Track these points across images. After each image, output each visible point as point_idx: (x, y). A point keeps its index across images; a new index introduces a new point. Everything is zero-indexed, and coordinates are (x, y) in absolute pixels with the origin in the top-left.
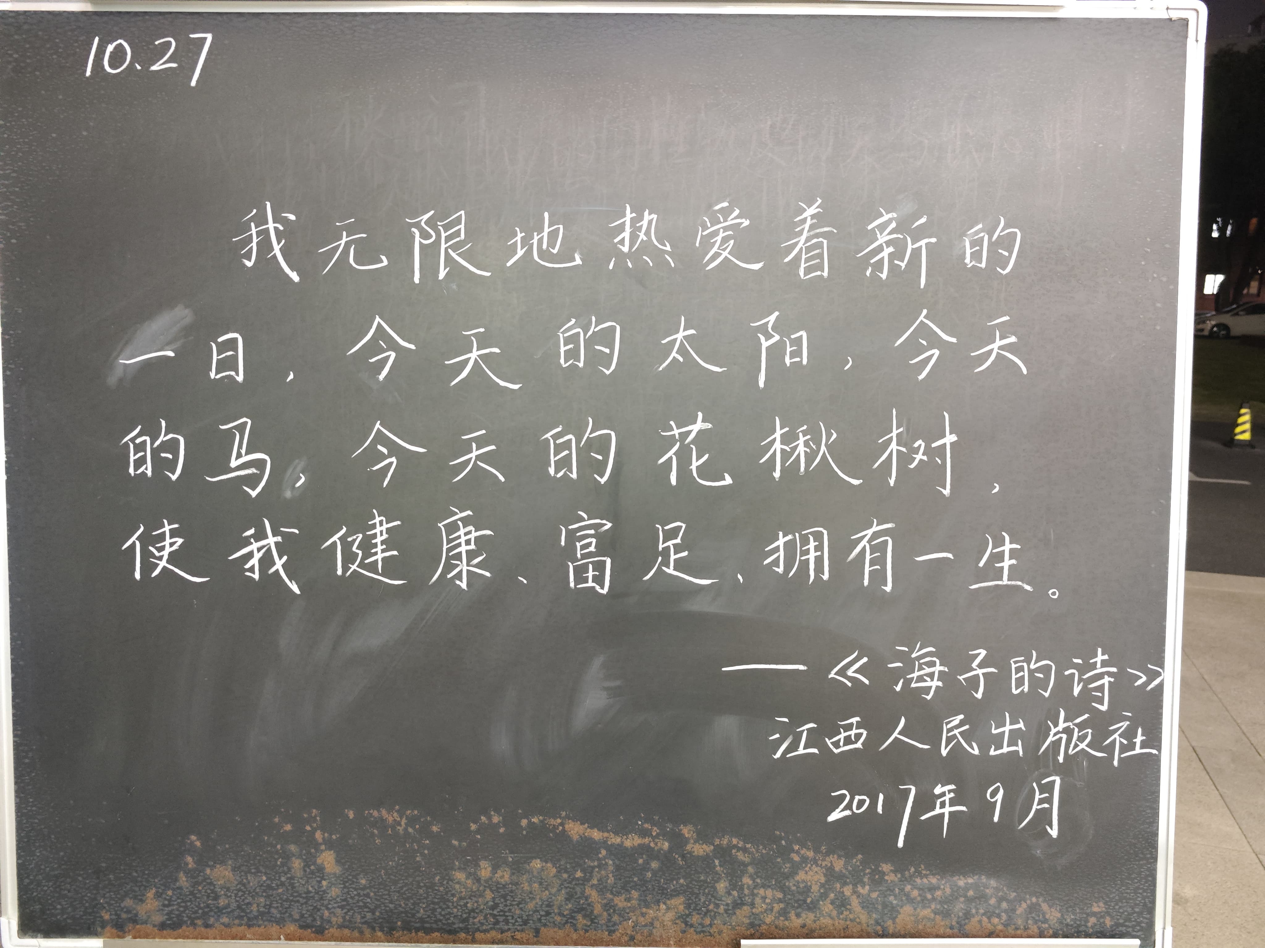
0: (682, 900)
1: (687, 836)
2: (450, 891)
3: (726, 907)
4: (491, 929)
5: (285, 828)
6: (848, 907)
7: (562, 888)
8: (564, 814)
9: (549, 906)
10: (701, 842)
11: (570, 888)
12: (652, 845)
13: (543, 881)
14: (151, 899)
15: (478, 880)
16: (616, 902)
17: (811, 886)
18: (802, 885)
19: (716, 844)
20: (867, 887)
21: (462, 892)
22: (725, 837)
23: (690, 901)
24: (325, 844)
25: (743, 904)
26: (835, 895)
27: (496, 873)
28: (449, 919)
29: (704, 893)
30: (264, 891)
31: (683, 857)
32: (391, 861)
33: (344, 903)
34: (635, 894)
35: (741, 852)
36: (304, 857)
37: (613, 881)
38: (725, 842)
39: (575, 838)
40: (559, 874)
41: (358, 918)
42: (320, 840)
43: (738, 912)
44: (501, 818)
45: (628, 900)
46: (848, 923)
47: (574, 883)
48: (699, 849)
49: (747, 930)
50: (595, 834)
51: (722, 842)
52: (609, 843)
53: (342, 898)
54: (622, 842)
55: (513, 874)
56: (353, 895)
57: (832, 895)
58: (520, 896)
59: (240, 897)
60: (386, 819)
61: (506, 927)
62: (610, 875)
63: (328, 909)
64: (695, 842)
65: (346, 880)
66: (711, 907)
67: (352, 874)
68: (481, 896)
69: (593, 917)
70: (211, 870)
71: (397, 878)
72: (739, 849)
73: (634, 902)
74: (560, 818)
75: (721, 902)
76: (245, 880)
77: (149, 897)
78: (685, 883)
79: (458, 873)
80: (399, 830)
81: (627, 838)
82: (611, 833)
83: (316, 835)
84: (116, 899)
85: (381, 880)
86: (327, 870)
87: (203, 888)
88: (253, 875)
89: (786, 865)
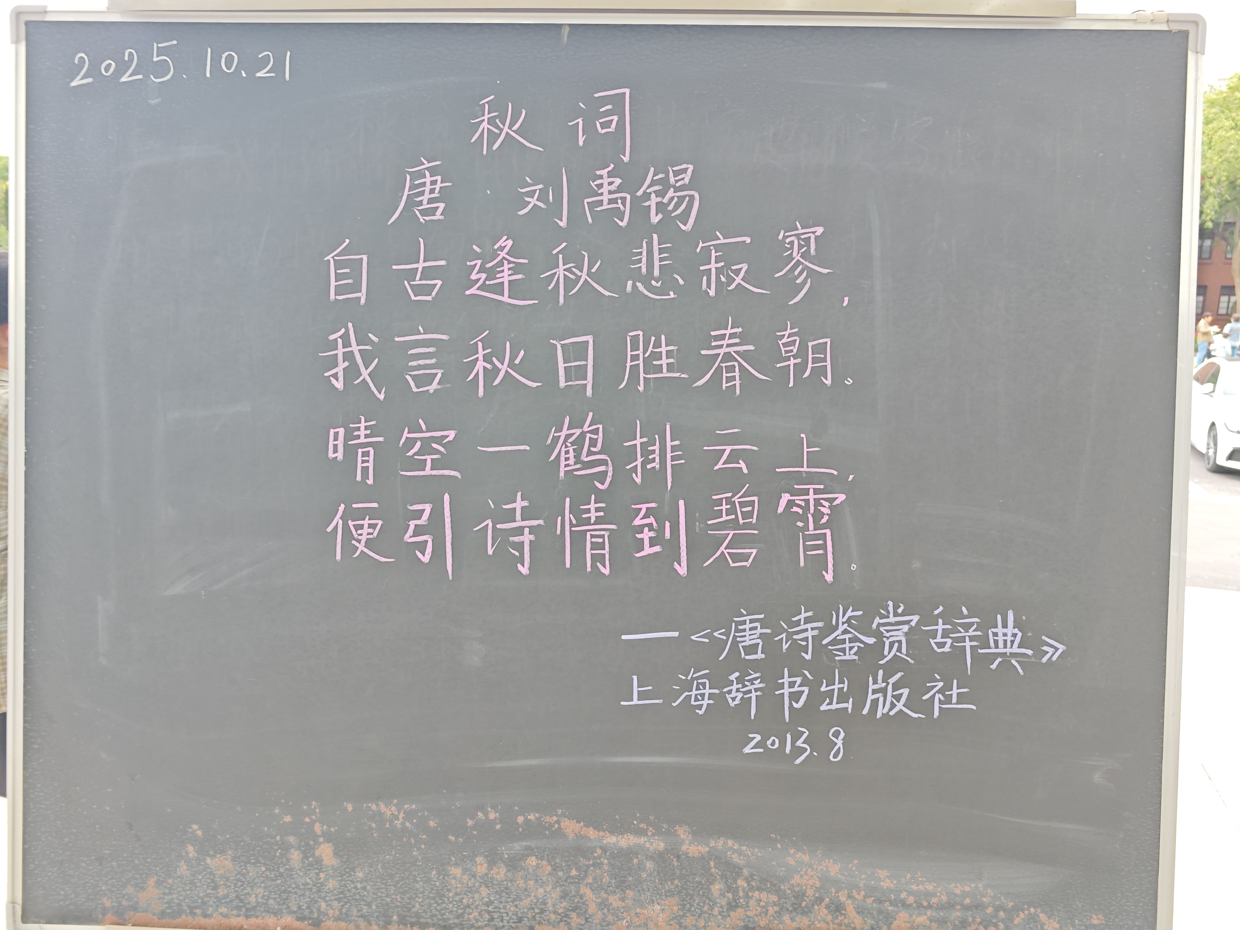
0: (677, 901)
1: (682, 836)
2: (446, 886)
3: (721, 910)
4: (486, 925)
5: (284, 820)
6: (843, 912)
7: (557, 886)
8: (560, 811)
9: (544, 903)
10: (696, 843)
11: (565, 886)
12: (647, 845)
13: (538, 878)
14: (152, 887)
15: (473, 876)
16: (610, 901)
17: (806, 890)
18: (797, 889)
19: (711, 845)
20: (863, 893)
21: (457, 888)
22: (721, 839)
23: (685, 902)
24: (324, 837)
25: (737, 906)
26: (831, 899)
27: (492, 869)
28: (444, 914)
29: (698, 895)
30: (263, 882)
31: (678, 857)
32: (390, 855)
33: (341, 896)
34: (630, 894)
35: (736, 854)
36: (303, 849)
37: (608, 880)
38: (720, 843)
39: (571, 836)
40: (554, 872)
41: (354, 911)
42: (319, 833)
43: (732, 914)
44: (497, 814)
45: (623, 900)
47: (569, 881)
48: (695, 850)
50: (591, 833)
51: (717, 844)
52: (605, 842)
53: (339, 890)
54: (618, 842)
55: (508, 871)
56: (350, 888)
57: (827, 900)
59: (238, 887)
60: (384, 812)
61: (501, 924)
62: (606, 874)
63: (326, 901)
64: (690, 844)
65: (344, 872)
66: (706, 908)
67: (349, 866)
68: (477, 891)
69: (587, 916)
70: (212, 859)
71: (393, 872)
72: (734, 851)
73: (629, 902)
74: (556, 815)
75: (715, 903)
76: (244, 871)
77: (150, 884)
78: (680, 885)
79: (453, 869)
80: (397, 824)
81: (623, 838)
82: (606, 832)
83: (315, 828)
84: (118, 886)
85: (378, 873)
86: (324, 863)
87: (203, 878)
88: (253, 866)
89: (782, 869)
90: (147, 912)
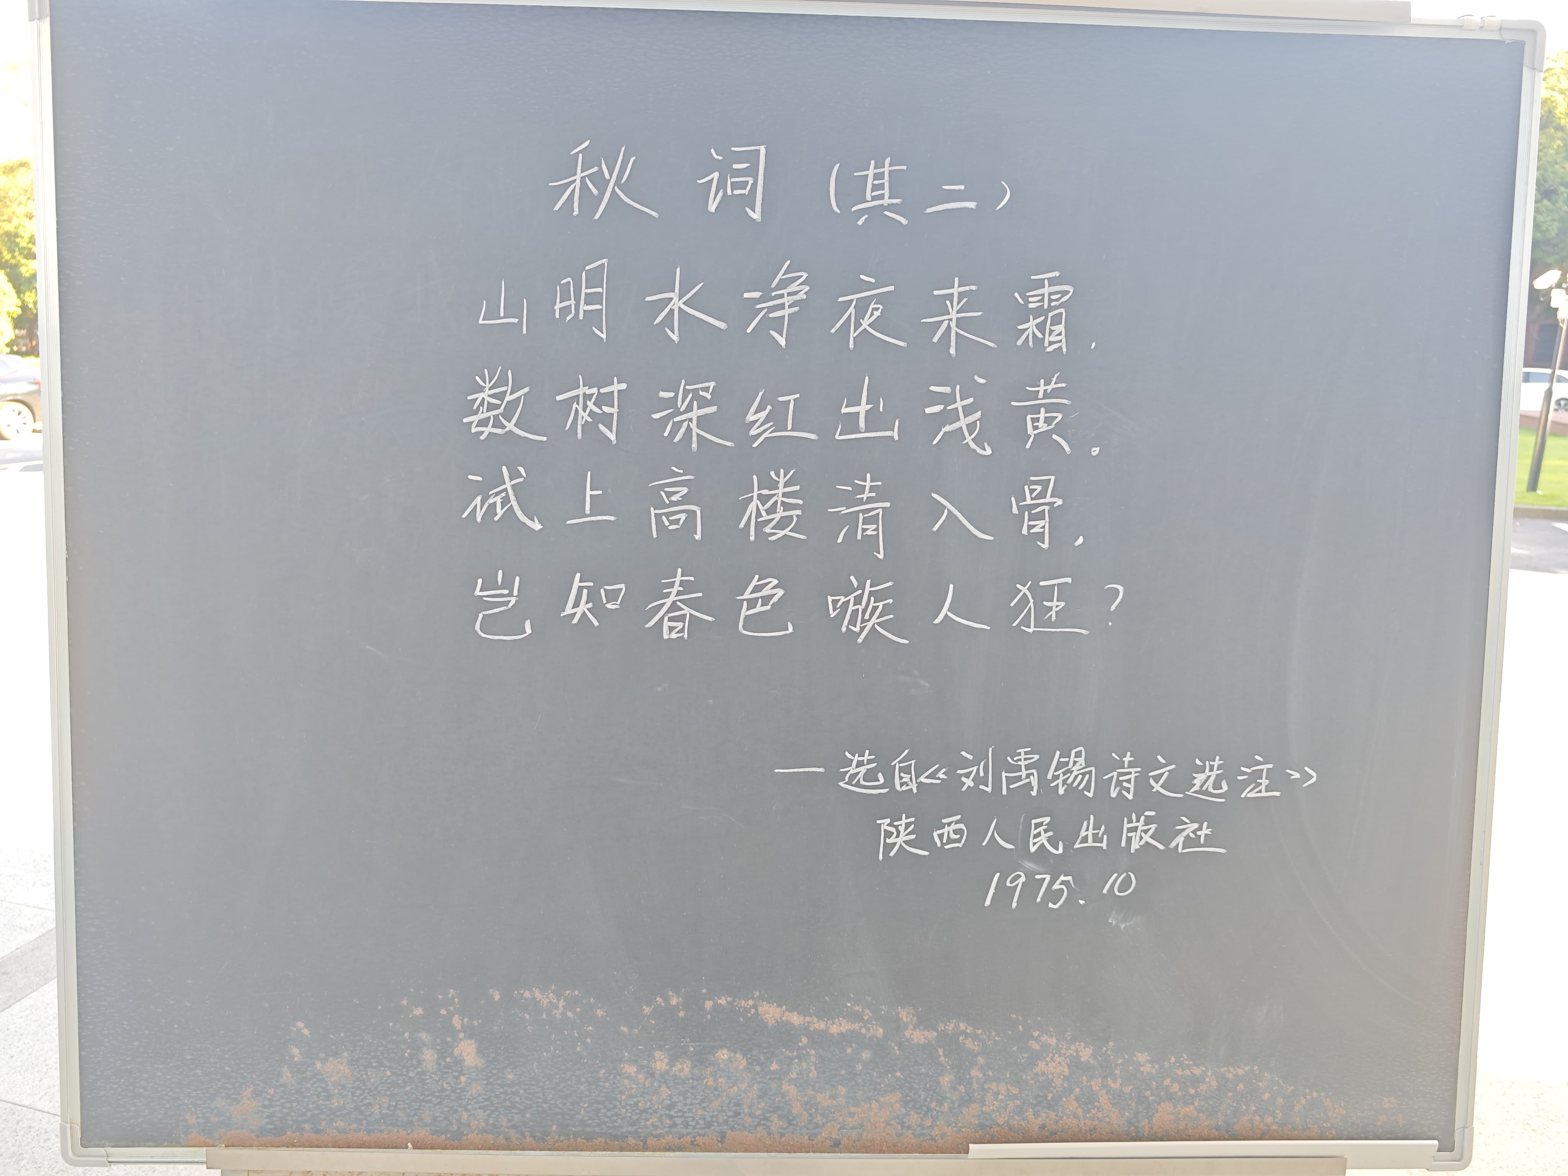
0: (899, 1096)
1: (905, 1020)
2: (618, 1087)
3: (951, 1106)
4: (667, 1133)
5: (414, 1013)
6: (1096, 1104)
7: (754, 1084)
8: (757, 994)
9: (738, 1104)
10: (922, 1028)
11: (764, 1083)
12: (863, 1031)
13: (731, 1075)
14: (248, 1099)
15: (651, 1074)
16: (819, 1100)
17: (1052, 1080)
18: (1041, 1079)
19: (940, 1029)
20: (1119, 1081)
21: (632, 1089)
22: (951, 1021)
23: (908, 1098)
24: (465, 1032)
25: (971, 1101)
26: (1081, 1089)
27: (674, 1066)
28: (615, 1121)
29: (925, 1089)
30: (388, 1089)
31: (900, 1045)
32: (547, 1052)
33: (486, 1103)
34: (842, 1090)
35: (970, 1039)
36: (438, 1047)
37: (816, 1074)
38: (951, 1027)
39: (771, 1023)
40: (750, 1067)
41: (504, 1122)
42: (459, 1027)
43: (965, 1110)
44: (681, 999)
45: (833, 1097)
46: (1096, 1122)
47: (768, 1077)
48: (919, 1036)
49: (976, 1131)
50: (795, 1018)
51: (947, 1027)
52: (812, 1029)
53: (484, 1097)
54: (828, 1029)
55: (694, 1067)
56: (498, 1093)
57: (1077, 1090)
58: (701, 1093)
59: (357, 1096)
60: (540, 1000)
61: (685, 1131)
62: (813, 1068)
63: (467, 1110)
64: (914, 1029)
65: (490, 1074)
66: (933, 1105)
67: (497, 1067)
68: (655, 1093)
69: (791, 1118)
70: (323, 1063)
71: (552, 1073)
72: (967, 1036)
73: (841, 1100)
74: (752, 998)
75: (945, 1098)
76: (364, 1076)
77: (246, 1096)
78: (902, 1077)
79: (627, 1066)
80: (556, 1014)
81: (834, 1023)
82: (814, 1017)
83: (454, 1021)
84: (205, 1099)
85: (533, 1074)
86: (466, 1063)
87: (312, 1085)
88: (374, 1070)
89: (1023, 1055)
90: (242, 1129)
